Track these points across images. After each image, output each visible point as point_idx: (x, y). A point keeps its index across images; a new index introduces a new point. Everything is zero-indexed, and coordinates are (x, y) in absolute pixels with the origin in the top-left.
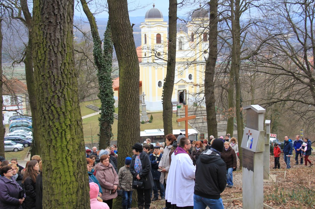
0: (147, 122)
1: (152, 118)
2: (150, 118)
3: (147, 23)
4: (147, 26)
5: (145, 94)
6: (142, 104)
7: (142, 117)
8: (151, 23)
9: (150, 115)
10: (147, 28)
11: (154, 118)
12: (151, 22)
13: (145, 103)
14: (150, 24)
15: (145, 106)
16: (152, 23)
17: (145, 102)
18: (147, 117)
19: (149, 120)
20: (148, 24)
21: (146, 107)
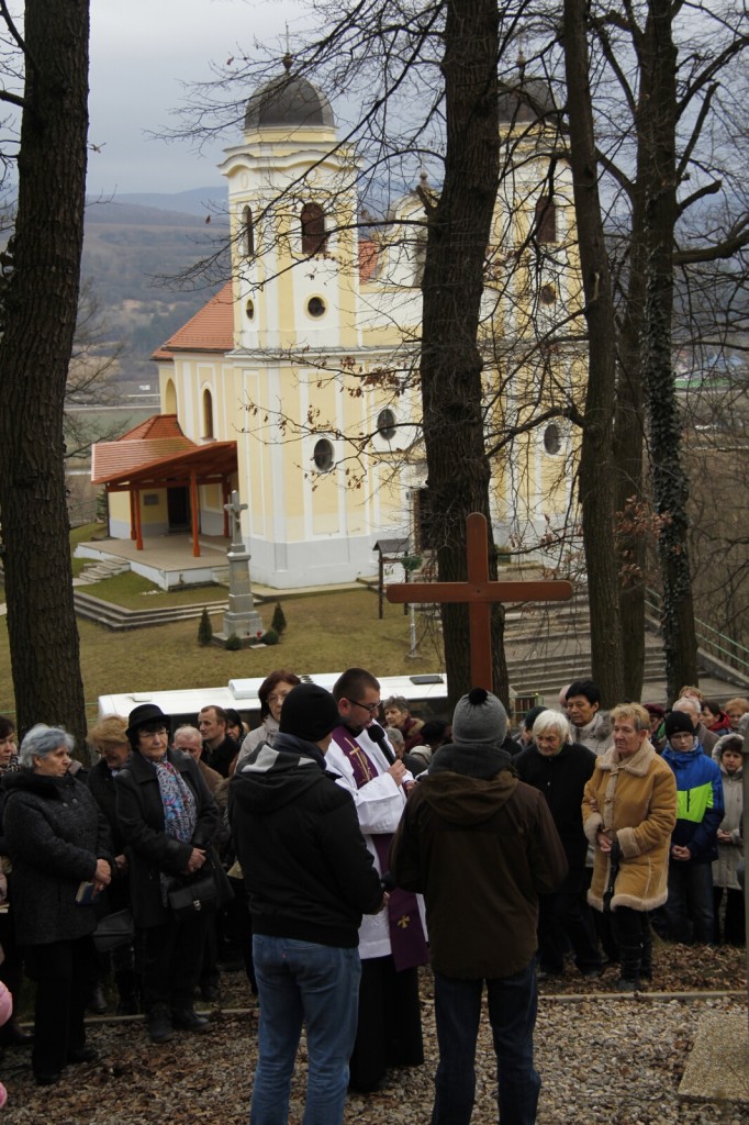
0: (255, 641)
1: (279, 622)
2: (270, 625)
3: (255, 152)
4: (254, 165)
5: (242, 502)
6: (231, 554)
7: (230, 618)
8: (274, 148)
9: (271, 609)
10: (252, 173)
11: (290, 623)
12: (271, 144)
13: (242, 549)
14: (266, 153)
15: (246, 560)
16: (279, 151)
17: (245, 542)
18: (257, 616)
19: (264, 632)
20: (255, 155)
21: (247, 570)
